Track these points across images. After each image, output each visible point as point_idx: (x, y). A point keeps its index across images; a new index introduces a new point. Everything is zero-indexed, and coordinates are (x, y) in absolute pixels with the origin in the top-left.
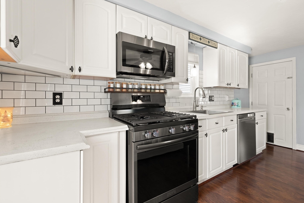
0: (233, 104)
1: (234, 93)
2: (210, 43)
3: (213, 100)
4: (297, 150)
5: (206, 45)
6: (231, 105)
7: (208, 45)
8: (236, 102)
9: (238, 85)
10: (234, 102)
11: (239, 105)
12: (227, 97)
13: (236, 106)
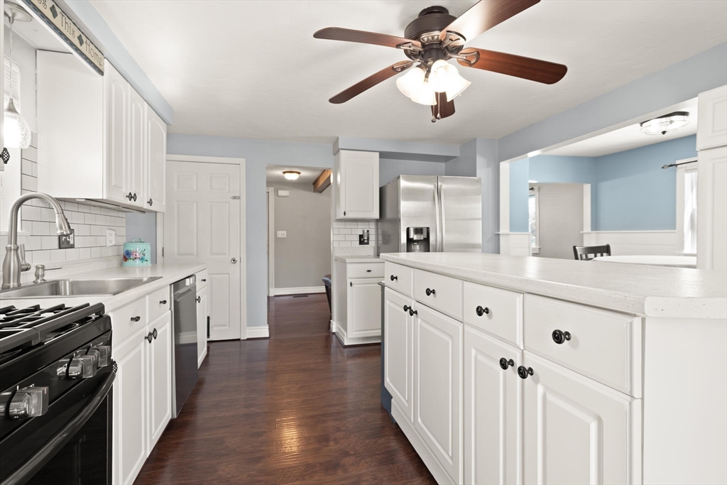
0: (127, 256)
1: (127, 224)
2: (84, 45)
3: (72, 242)
4: (248, 339)
5: (72, 44)
6: (122, 257)
7: (77, 49)
8: (137, 248)
9: (150, 202)
10: (131, 248)
11: (146, 257)
12: (112, 236)
13: (138, 261)
